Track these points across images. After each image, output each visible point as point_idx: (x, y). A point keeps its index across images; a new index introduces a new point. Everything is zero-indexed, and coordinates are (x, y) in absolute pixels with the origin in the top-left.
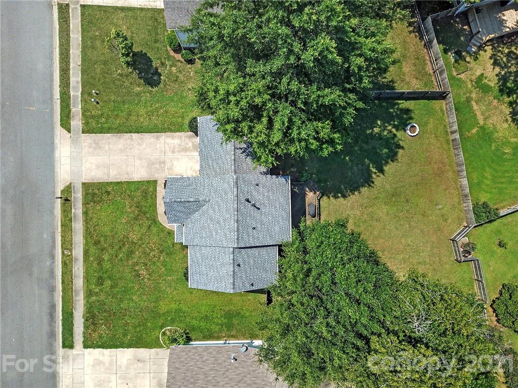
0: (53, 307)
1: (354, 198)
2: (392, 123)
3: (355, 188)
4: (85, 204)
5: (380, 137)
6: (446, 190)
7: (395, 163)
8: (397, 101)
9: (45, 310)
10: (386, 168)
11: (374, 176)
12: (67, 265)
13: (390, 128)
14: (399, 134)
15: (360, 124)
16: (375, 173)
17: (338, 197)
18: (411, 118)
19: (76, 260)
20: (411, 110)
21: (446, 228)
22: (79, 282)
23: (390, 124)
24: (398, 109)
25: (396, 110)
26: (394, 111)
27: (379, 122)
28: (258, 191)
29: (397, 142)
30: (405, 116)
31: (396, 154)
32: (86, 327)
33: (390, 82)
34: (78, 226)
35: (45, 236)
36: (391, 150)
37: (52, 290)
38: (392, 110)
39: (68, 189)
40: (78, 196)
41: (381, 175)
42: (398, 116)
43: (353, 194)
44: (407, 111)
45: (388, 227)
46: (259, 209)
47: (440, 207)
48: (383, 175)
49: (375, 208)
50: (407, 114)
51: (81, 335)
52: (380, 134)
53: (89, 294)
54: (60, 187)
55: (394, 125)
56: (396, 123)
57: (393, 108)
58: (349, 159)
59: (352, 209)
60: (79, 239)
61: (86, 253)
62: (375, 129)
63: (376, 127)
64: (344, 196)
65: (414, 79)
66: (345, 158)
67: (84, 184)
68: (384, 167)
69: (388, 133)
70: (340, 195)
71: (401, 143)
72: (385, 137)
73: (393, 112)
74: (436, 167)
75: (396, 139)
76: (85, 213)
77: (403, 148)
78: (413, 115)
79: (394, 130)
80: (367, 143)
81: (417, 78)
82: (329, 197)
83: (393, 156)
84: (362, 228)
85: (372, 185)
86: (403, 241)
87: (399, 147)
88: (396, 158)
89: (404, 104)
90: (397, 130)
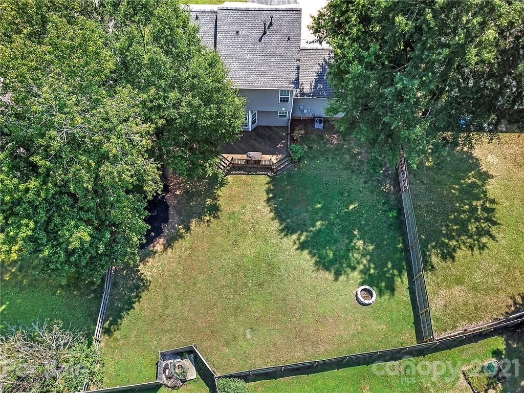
1: (267, 213)
2: (372, 266)
3: (279, 215)
5: (350, 249)
6: (274, 345)
7: (313, 268)
8: (406, 275)
11: (295, 237)
13: (365, 262)
14: (356, 275)
15: (369, 225)
16: (299, 239)
17: (268, 194)
18: (381, 293)
20: (393, 295)
21: (215, 343)
23: (369, 261)
24: (393, 275)
25: (391, 271)
26: (389, 270)
27: (371, 247)
28: (280, 40)
29: (345, 272)
30: (383, 284)
31: (327, 269)
33: (433, 267)
36: (332, 262)
38: (390, 265)
41: (296, 246)
42: (381, 276)
43: (271, 211)
44: (391, 289)
45: (224, 256)
46: (260, 41)
47: (249, 336)
48: (297, 249)
49: (253, 240)
50: (387, 287)
52: (354, 247)
55: (369, 269)
56: (372, 271)
57: (393, 267)
58: (319, 209)
59: (254, 211)
62: (361, 242)
63: (364, 242)
64: (269, 200)
65: (443, 302)
66: (319, 203)
68: (307, 251)
69: (356, 259)
70: (271, 195)
71: (342, 278)
72: (350, 255)
73: (387, 267)
74: (311, 331)
75: (349, 270)
77: (336, 279)
78: (386, 297)
79: (361, 267)
80: (342, 232)
81: (445, 305)
82: (268, 183)
83: (323, 264)
84: (226, 222)
85: (283, 234)
86: (202, 276)
87: (338, 274)
88: (320, 268)
89: (402, 283)
90: (361, 272)
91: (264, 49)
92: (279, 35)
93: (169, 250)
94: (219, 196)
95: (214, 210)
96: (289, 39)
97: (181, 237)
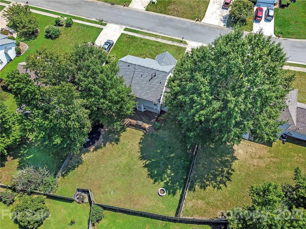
0: (142, 29)
1: (137, 147)
2: (170, 182)
3: (142, 150)
4: (177, 47)
5: (164, 172)
6: (120, 200)
7: (147, 176)
8: (182, 189)
9: (142, 27)
10: (146, 169)
11: (144, 161)
12: (156, 36)
13: (168, 179)
14: (162, 184)
15: (175, 164)
16: (146, 163)
17: (141, 140)
18: (169, 194)
19: (156, 39)
20: (174, 196)
21: (99, 192)
22: (147, 37)
23: (170, 180)
24: (177, 188)
25: (177, 186)
26: (176, 186)
27: (173, 174)
28: (157, 82)
29: (158, 181)
30: (171, 191)
31: (152, 177)
32: (129, 35)
33: (194, 189)
34: (170, 43)
35: (170, 33)
36: (155, 176)
37: (148, 30)
38: (177, 184)
39: (185, 43)
40: (182, 45)
41: (144, 165)
42: (172, 187)
43: (139, 148)
44: (174, 193)
45: (114, 160)
46: (149, 81)
47: (112, 193)
48: (143, 167)
49: (127, 157)
50: (172, 192)
51: (127, 33)
52: (166, 172)
53: (141, 39)
54: (187, 41)
55: (169, 183)
56: (169, 184)
57: (178, 185)
58: (158, 152)
59: (132, 145)
60: (164, 41)
61: (158, 42)
62: (170, 171)
63: (171, 172)
64: (140, 143)
65: (192, 205)
66: (159, 150)
67: (186, 48)
68: (147, 168)
69: (165, 177)
70: (141, 141)
71: (157, 183)
72: (163, 175)
73: (176, 184)
74: (136, 199)
75: (160, 181)
76: (174, 46)
77: (154, 183)
78: (171, 195)
79: (166, 181)
80: (164, 164)
81: (192, 206)
82: (143, 136)
83: (151, 176)
84: (120, 147)
85: (140, 159)
86: (103, 165)
87: (155, 181)
88: (149, 177)
89: (179, 192)
90: (165, 183)
91: (150, 84)
92: (157, 80)
93: (95, 152)
94: (121, 135)
95: (117, 140)
96: (160, 83)
97: (101, 148)
